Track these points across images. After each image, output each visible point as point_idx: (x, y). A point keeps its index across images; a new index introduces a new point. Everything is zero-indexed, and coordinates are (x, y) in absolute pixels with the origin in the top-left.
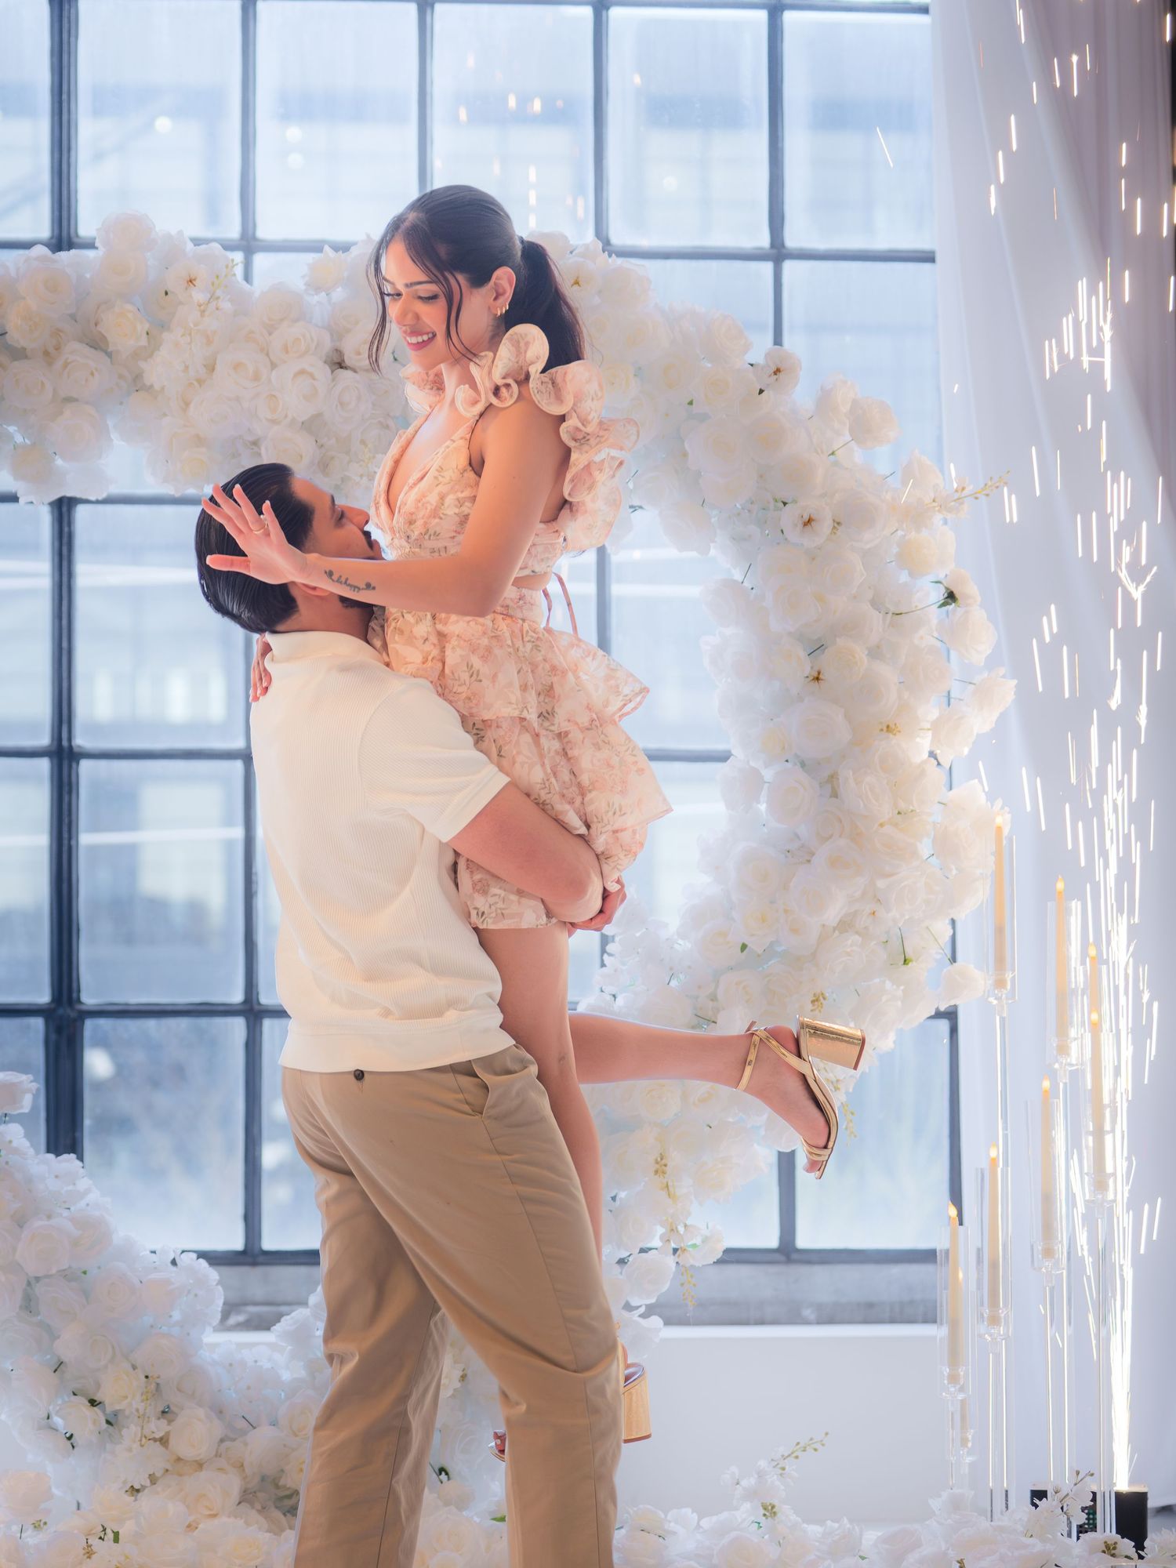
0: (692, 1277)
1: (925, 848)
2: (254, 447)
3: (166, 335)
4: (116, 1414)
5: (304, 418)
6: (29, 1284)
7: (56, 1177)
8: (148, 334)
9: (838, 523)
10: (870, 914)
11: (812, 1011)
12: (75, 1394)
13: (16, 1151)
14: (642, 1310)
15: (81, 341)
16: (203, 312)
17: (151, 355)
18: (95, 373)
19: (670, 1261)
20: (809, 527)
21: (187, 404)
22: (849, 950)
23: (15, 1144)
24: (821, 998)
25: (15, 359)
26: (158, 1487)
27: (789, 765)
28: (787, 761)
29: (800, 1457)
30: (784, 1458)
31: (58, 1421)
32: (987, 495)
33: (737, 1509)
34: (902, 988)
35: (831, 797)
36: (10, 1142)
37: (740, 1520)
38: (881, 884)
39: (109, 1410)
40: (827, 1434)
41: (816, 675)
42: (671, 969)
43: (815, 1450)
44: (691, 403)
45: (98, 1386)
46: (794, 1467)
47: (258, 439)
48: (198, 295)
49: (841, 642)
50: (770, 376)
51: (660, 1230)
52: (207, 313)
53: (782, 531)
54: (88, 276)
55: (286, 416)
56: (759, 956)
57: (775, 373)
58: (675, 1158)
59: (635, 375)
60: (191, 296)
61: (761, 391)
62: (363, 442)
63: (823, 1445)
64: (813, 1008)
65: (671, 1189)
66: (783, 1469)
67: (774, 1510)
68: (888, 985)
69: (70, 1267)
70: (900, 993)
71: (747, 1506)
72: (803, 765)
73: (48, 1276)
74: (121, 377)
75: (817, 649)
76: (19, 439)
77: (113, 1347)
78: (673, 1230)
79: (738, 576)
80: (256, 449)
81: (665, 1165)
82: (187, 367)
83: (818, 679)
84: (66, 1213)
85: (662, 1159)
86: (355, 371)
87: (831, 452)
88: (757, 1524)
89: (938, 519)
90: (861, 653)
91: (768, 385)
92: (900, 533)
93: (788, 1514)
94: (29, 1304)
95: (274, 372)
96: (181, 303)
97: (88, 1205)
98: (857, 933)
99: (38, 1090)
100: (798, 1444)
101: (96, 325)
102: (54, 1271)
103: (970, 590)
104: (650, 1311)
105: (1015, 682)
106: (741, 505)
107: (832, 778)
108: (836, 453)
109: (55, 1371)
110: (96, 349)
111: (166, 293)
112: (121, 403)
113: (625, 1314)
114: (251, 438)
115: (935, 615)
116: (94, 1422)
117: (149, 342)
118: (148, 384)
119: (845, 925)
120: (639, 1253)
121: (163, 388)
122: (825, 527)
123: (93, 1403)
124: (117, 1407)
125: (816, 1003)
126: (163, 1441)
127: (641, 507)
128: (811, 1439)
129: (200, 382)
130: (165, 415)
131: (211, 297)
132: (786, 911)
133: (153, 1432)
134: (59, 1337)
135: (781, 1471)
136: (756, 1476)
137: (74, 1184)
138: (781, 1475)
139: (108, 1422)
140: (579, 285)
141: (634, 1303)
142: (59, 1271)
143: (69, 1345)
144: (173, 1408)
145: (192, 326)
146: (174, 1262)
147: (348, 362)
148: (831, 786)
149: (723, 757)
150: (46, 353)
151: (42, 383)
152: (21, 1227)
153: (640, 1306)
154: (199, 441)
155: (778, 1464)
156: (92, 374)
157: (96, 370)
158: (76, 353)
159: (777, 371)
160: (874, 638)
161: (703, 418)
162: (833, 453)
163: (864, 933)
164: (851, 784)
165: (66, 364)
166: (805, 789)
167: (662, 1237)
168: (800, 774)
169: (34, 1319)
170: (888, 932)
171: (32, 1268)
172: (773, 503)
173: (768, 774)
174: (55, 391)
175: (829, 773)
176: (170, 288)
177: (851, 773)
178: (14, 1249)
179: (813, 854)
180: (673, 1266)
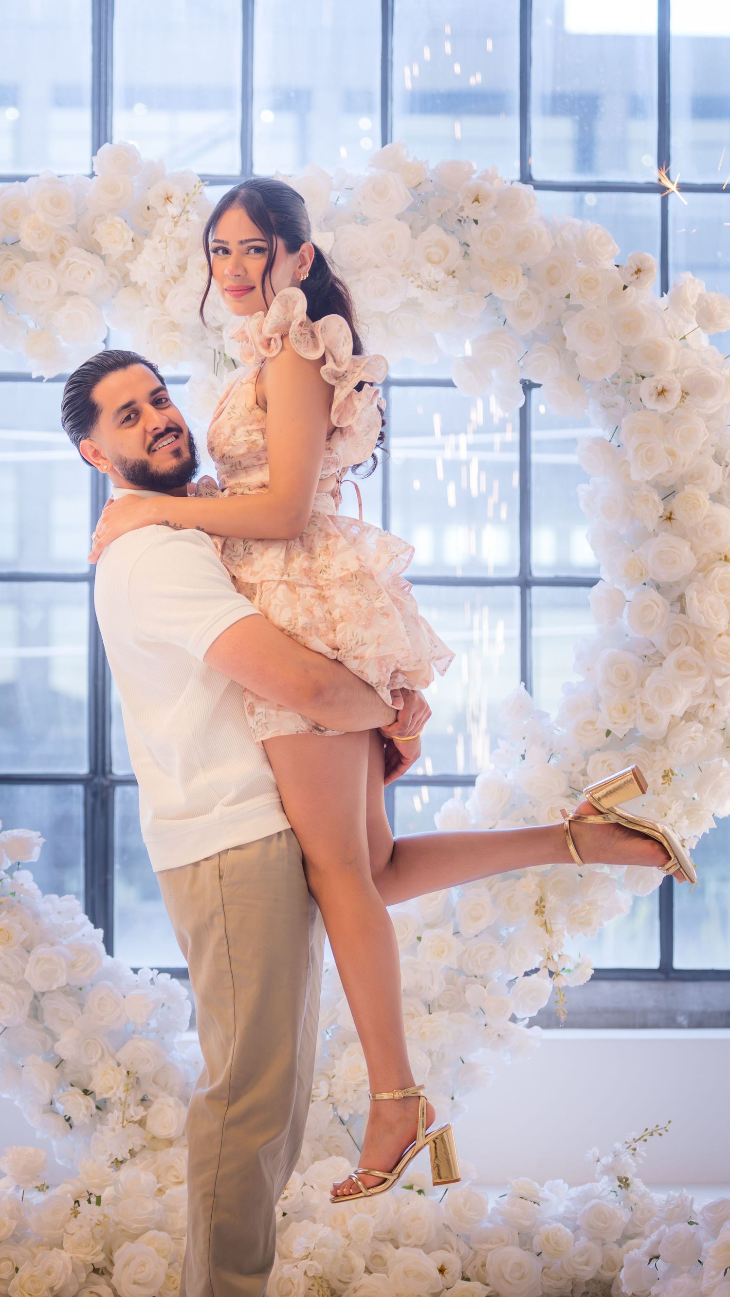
0: (564, 996)
2: (218, 332)
3: (147, 242)
4: (105, 1101)
6: (35, 997)
7: (59, 913)
8: (133, 241)
9: (687, 393)
10: (711, 706)
11: (662, 784)
12: (72, 1085)
13: (27, 893)
14: (527, 1021)
15: (80, 247)
16: (177, 223)
17: (135, 259)
18: (91, 272)
19: (548, 983)
20: (661, 397)
21: (164, 297)
22: (692, 736)
23: (26, 887)
24: (670, 774)
25: (28, 260)
26: (137, 1160)
27: (646, 587)
28: (645, 584)
29: (647, 1142)
30: (635, 1141)
31: (59, 1106)
33: (597, 1181)
35: (680, 613)
36: (22, 885)
37: (600, 1190)
39: (98, 1098)
40: (670, 1122)
41: (668, 515)
42: (551, 750)
43: (660, 1135)
44: (568, 297)
45: (91, 1079)
46: (644, 1148)
47: (222, 326)
48: (173, 209)
49: (688, 488)
50: (632, 275)
51: (540, 957)
52: (179, 224)
53: (641, 399)
54: (87, 195)
56: (621, 740)
57: (636, 273)
58: (552, 900)
59: (523, 274)
60: (167, 210)
61: (625, 287)
63: (667, 1131)
64: (664, 782)
65: (547, 925)
66: (635, 1149)
67: (628, 1182)
68: (725, 763)
69: (68, 984)
71: (605, 1178)
72: (658, 587)
73: (50, 992)
74: (112, 275)
75: (669, 494)
76: (31, 324)
77: (103, 1050)
78: (549, 957)
79: (607, 435)
81: (544, 907)
82: (164, 267)
83: (670, 518)
84: (65, 941)
85: (541, 902)
87: (682, 336)
88: (614, 1193)
90: (703, 496)
91: (631, 282)
93: (638, 1184)
94: (36, 1013)
96: (160, 216)
97: (83, 935)
98: (700, 722)
99: (44, 844)
100: (647, 1130)
101: (93, 233)
102: (54, 988)
104: (533, 1021)
106: (609, 378)
107: (681, 598)
108: (686, 337)
109: (57, 1067)
110: (92, 253)
111: (148, 208)
112: (113, 297)
113: (512, 1025)
116: (87, 1108)
117: (135, 247)
118: (134, 281)
119: (689, 716)
120: (524, 976)
121: (145, 284)
122: (675, 396)
123: (86, 1092)
124: (105, 1096)
125: (666, 778)
126: (142, 1123)
128: (657, 1126)
129: (175, 279)
130: (147, 306)
131: (183, 211)
132: (642, 704)
133: (132, 1117)
134: (58, 1040)
135: (633, 1152)
136: (613, 1156)
137: (73, 919)
138: (633, 1154)
139: (98, 1108)
140: (479, 202)
141: (518, 1015)
142: (58, 988)
143: (66, 1046)
144: (150, 1097)
145: (167, 234)
146: (152, 979)
148: (680, 603)
149: (592, 582)
150: (53, 256)
151: (49, 281)
152: (29, 952)
153: (525, 1018)
154: (174, 326)
155: (630, 1146)
156: (89, 273)
157: (92, 269)
158: (76, 256)
159: (638, 271)
160: (715, 486)
161: (579, 308)
162: (684, 338)
163: (705, 722)
164: (695, 602)
165: (68, 265)
166: (658, 606)
167: (540, 963)
168: (655, 594)
169: (40, 1026)
170: (725, 722)
171: (38, 985)
172: (634, 376)
173: (629, 595)
174: (59, 287)
175: (678, 594)
176: (151, 204)
177: (695, 593)
178: (24, 970)
179: (664, 658)
180: (550, 988)
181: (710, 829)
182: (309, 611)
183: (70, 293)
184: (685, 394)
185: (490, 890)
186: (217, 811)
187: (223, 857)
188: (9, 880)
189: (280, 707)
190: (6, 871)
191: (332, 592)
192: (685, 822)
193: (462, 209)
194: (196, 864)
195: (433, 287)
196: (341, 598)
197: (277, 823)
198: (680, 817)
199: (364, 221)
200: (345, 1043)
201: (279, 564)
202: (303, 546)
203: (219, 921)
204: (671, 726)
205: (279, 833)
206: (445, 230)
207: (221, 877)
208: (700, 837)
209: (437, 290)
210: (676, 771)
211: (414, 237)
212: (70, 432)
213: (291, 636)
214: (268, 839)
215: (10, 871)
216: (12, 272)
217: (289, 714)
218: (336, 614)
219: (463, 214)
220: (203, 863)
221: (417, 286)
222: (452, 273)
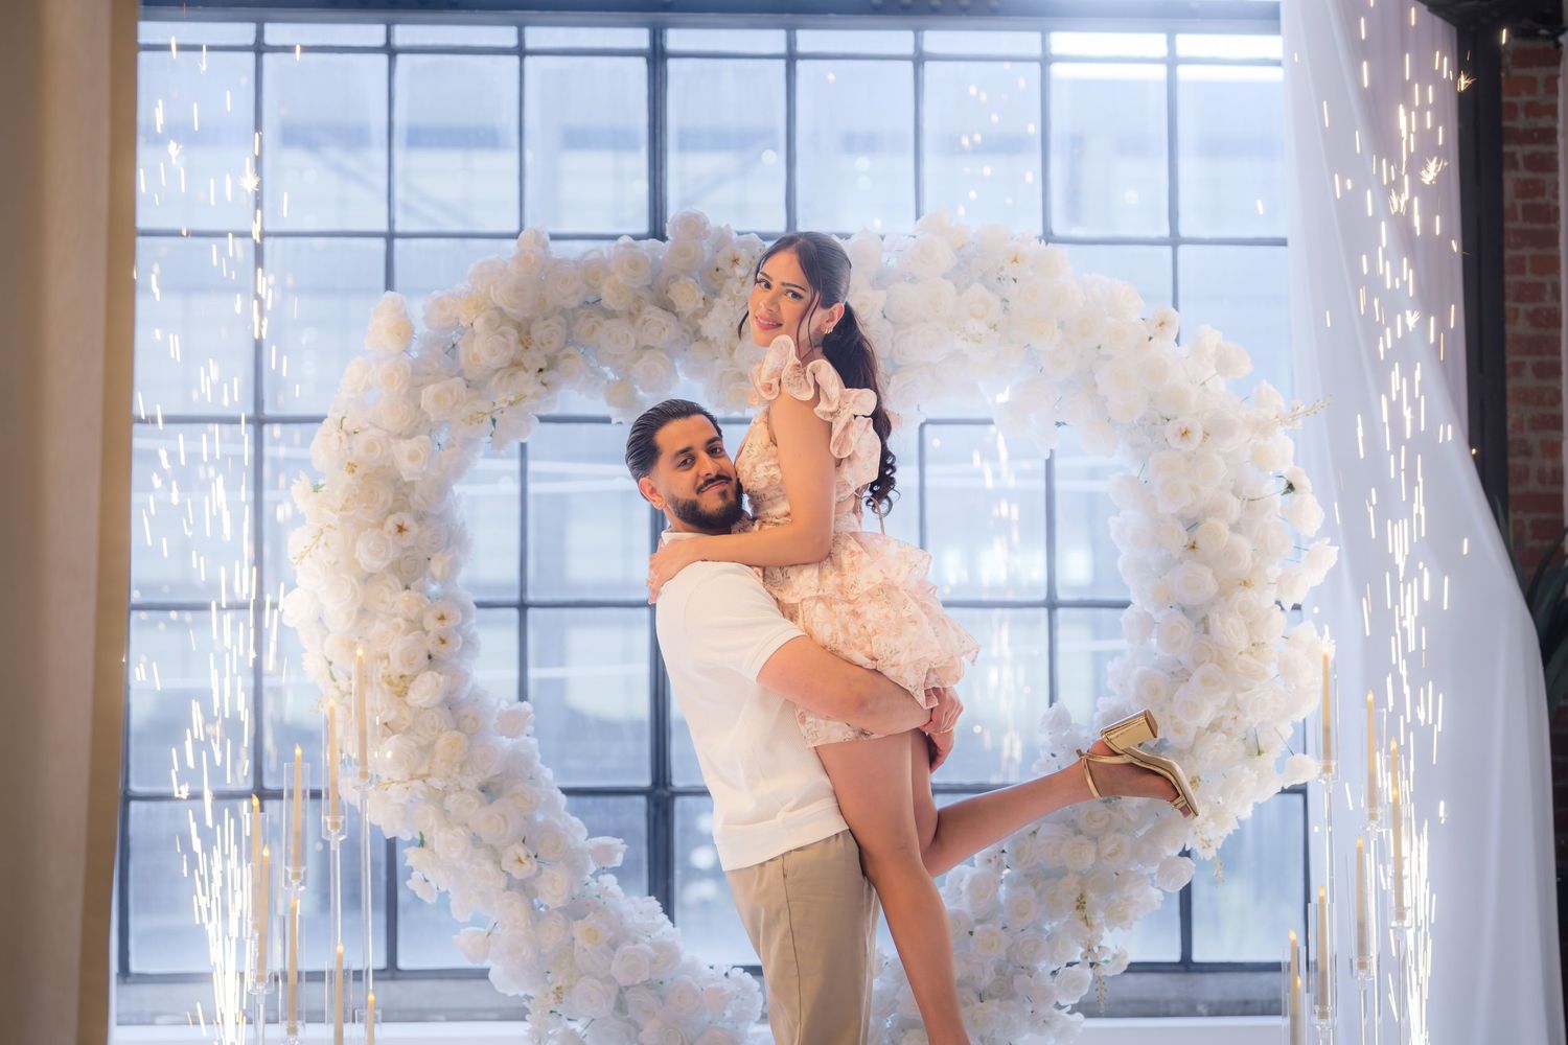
0: (1105, 985)
1: (1273, 670)
3: (717, 300)
6: (621, 991)
7: (641, 913)
8: (704, 299)
9: (1208, 434)
10: (1234, 718)
13: (611, 894)
14: (1069, 1008)
15: (655, 305)
16: (743, 283)
17: (706, 315)
18: (666, 328)
19: (1089, 974)
20: (1184, 438)
21: (733, 350)
22: (1217, 745)
23: (610, 890)
25: (608, 318)
27: (1173, 610)
28: (1172, 607)
32: (1315, 413)
34: (1257, 772)
35: (1203, 633)
36: (607, 888)
38: (1240, 696)
41: (1192, 544)
44: (1099, 347)
48: (741, 272)
49: (1210, 520)
50: (1157, 326)
51: (1082, 950)
53: (1167, 440)
54: (661, 257)
58: (1091, 897)
59: (1058, 328)
60: (734, 272)
61: (1150, 339)
65: (1089, 920)
68: (1247, 770)
69: (650, 979)
70: (1254, 776)
72: (1183, 610)
73: (635, 986)
74: (685, 331)
75: (1192, 525)
76: (611, 376)
77: (682, 1037)
78: (1090, 950)
79: (1135, 472)
81: (1084, 903)
82: (732, 323)
83: (1193, 547)
84: (647, 940)
85: (1082, 899)
87: (1202, 382)
89: (1280, 431)
90: (1224, 527)
91: (1155, 333)
92: (1253, 441)
94: (621, 1006)
96: (729, 277)
97: (663, 933)
98: (1224, 732)
99: (627, 850)
101: (667, 292)
102: (638, 982)
103: (1304, 482)
104: (1075, 1009)
105: (1337, 548)
106: (1137, 421)
107: (1205, 619)
108: (1206, 383)
110: (666, 310)
111: (717, 270)
112: (686, 350)
113: (1056, 1011)
115: (1279, 500)
117: (705, 304)
118: (704, 335)
119: (1214, 727)
120: (1066, 966)
121: (715, 339)
122: (1198, 436)
127: (1064, 424)
130: (717, 358)
132: (1171, 717)
134: (641, 1030)
137: (654, 918)
140: (1017, 262)
141: (1063, 1003)
142: (642, 982)
143: (651, 1036)
145: (735, 293)
146: (726, 974)
148: (1204, 625)
149: (1124, 605)
150: (631, 314)
151: (628, 336)
152: (614, 949)
153: (1067, 1007)
154: (741, 377)
156: (664, 329)
157: (667, 326)
158: (653, 314)
159: (1162, 324)
160: (1234, 517)
161: (1108, 358)
162: (1204, 383)
163: (1228, 733)
164: (1218, 624)
165: (644, 323)
166: (1184, 627)
167: (1082, 955)
168: (1181, 617)
169: (625, 1017)
170: (1246, 732)
171: (623, 980)
172: (1159, 420)
173: (1158, 617)
174: (637, 342)
175: (1201, 616)
176: (720, 266)
177: (1218, 615)
178: (610, 967)
179: (1190, 675)
180: (1091, 976)
181: (1234, 831)
182: (845, 628)
183: (647, 347)
184: (1206, 434)
185: (1035, 887)
186: (780, 816)
187: (786, 857)
188: (595, 884)
189: (828, 718)
190: (591, 876)
191: (863, 609)
192: (1212, 824)
193: (1002, 269)
194: (762, 865)
195: (976, 339)
196: (872, 612)
197: (836, 826)
198: (1207, 819)
199: (913, 280)
200: (903, 1030)
201: (814, 582)
202: (833, 565)
203: (784, 917)
204: (1196, 738)
205: (837, 835)
206: (987, 287)
207: (785, 876)
208: (1225, 836)
209: (979, 342)
210: (1202, 777)
211: (959, 293)
212: (632, 468)
213: (834, 653)
214: (828, 840)
215: (595, 875)
216: (593, 328)
217: (837, 723)
218: (870, 628)
219: (1003, 273)
220: (768, 864)
221: (963, 339)
222: (994, 327)
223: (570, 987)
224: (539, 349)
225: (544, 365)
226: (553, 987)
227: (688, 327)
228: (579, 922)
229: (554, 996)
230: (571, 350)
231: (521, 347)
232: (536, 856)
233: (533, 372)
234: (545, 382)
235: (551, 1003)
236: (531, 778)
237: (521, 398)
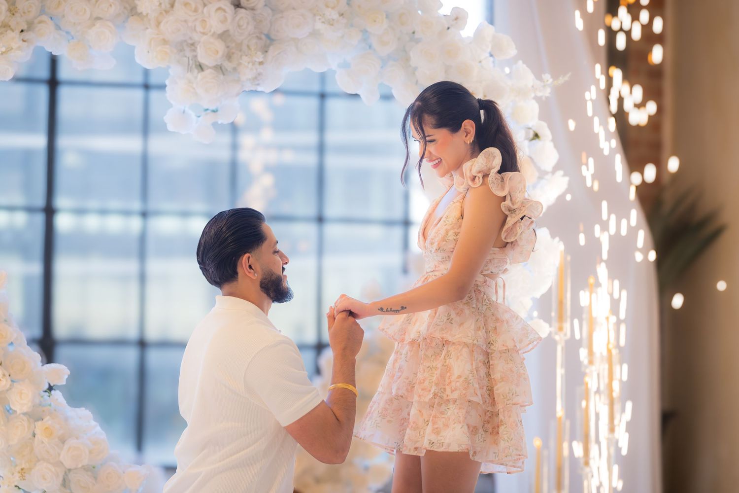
2: (192, 46)
5: (220, 32)
6: (66, 473)
7: (80, 418)
13: (59, 404)
18: (112, 4)
21: (159, 23)
23: (59, 401)
44: (414, 33)
47: (194, 43)
50: (453, 21)
55: (210, 31)
57: (456, 20)
59: (386, 18)
61: (448, 28)
62: (248, 46)
69: (87, 465)
73: (76, 469)
74: (125, 8)
80: (193, 48)
82: (160, 4)
84: (86, 436)
86: (245, 9)
87: (479, 61)
91: (452, 25)
94: (65, 483)
95: (205, 10)
97: (96, 432)
102: (80, 466)
103: (544, 132)
112: (126, 22)
114: (190, 42)
118: (139, 12)
129: (167, 12)
130: (147, 28)
137: (89, 422)
142: (83, 466)
147: (242, 4)
151: (85, 10)
152: (63, 443)
156: (111, 6)
159: (457, 18)
161: (420, 40)
162: (481, 62)
165: (97, 0)
169: (68, 490)
171: (68, 464)
174: (91, 14)
178: (59, 454)
183: (98, 18)
195: (331, 23)
196: (501, 366)
201: (471, 332)
209: (332, 25)
218: (498, 376)
221: (323, 22)
222: (342, 15)
223: (30, 469)
224: (22, 16)
225: (25, 27)
226: (18, 468)
227: (127, 6)
228: (39, 423)
229: (20, 475)
230: (44, 18)
231: (9, 14)
232: (10, 376)
233: (18, 31)
234: (25, 39)
235: (16, 479)
236: (6, 321)
237: (9, 50)
